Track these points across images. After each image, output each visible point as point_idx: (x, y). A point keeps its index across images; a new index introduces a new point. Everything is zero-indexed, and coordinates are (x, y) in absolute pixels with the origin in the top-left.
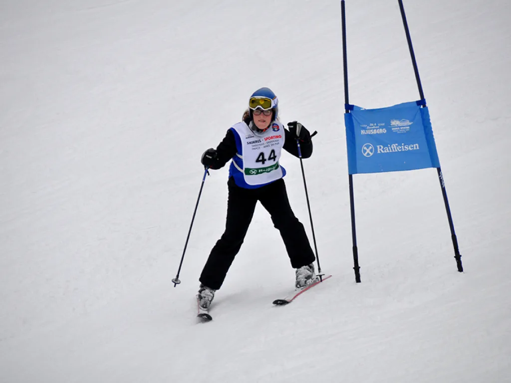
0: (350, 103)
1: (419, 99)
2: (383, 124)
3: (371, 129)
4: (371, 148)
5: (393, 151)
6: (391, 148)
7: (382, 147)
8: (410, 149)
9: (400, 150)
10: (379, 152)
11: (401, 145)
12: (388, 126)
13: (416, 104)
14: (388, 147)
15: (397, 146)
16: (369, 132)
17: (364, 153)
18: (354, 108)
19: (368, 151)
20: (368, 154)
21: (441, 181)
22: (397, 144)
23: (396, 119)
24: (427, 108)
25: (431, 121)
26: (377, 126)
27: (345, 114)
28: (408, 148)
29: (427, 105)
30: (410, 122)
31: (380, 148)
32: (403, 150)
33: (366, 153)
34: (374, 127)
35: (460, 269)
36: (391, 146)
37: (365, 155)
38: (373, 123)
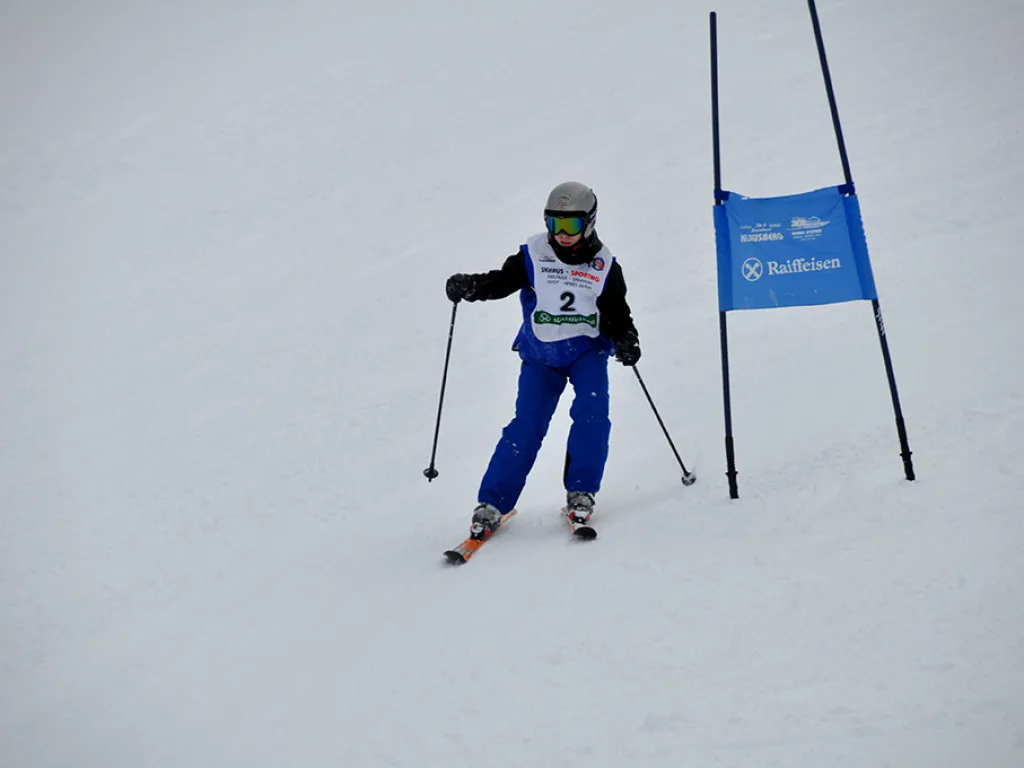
0: (723, 188)
2: (779, 225)
3: (758, 233)
4: (757, 265)
6: (792, 267)
7: (776, 264)
8: (827, 268)
9: (807, 270)
10: (771, 273)
11: (810, 261)
12: (787, 228)
13: (837, 191)
14: (786, 263)
15: (803, 263)
16: (754, 238)
17: (746, 274)
18: (731, 196)
19: (752, 271)
20: (753, 277)
21: (879, 323)
22: (803, 260)
23: (801, 216)
24: (856, 197)
26: (768, 227)
27: (714, 207)
28: (821, 266)
30: (822, 221)
31: (773, 265)
32: (813, 269)
33: (749, 274)
34: (763, 230)
35: (910, 476)
36: (791, 263)
37: (747, 277)
38: (762, 223)
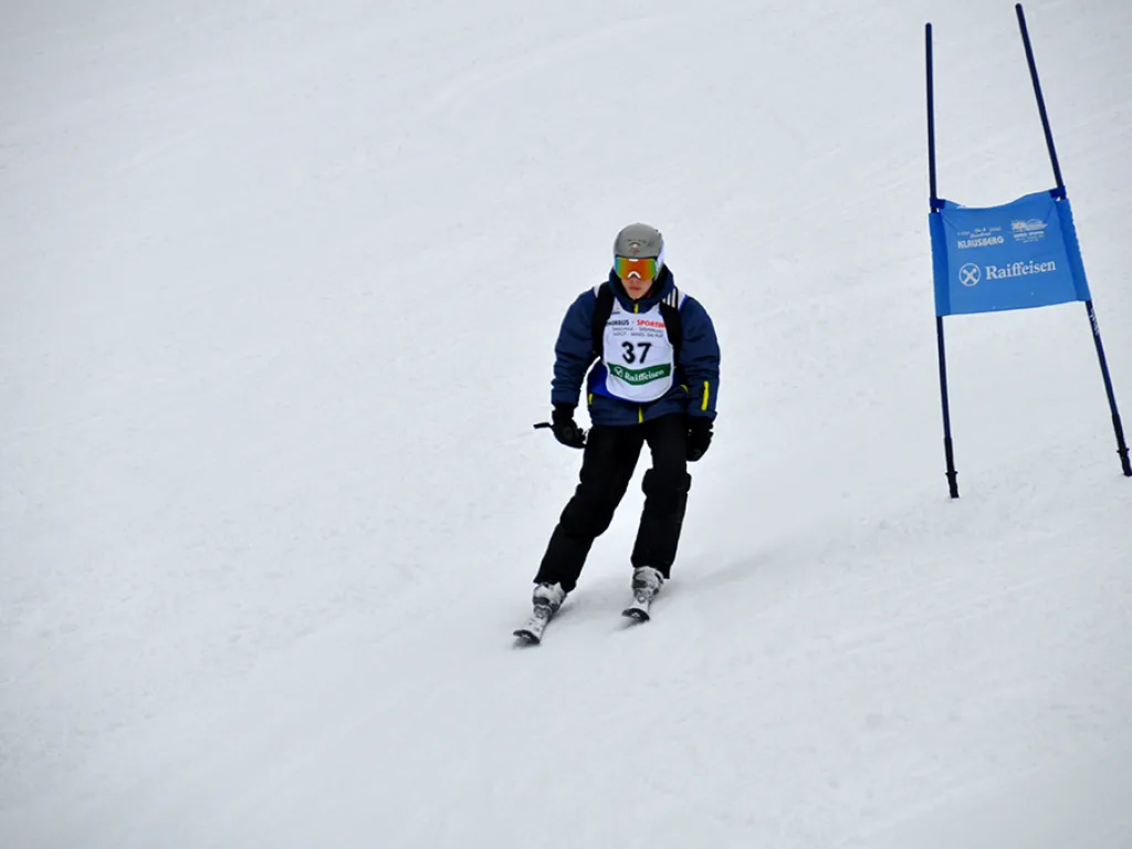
0: (939, 197)
1: (1054, 185)
2: (998, 229)
3: (977, 238)
4: (975, 270)
5: (1014, 274)
6: (1011, 271)
7: (995, 269)
8: (1043, 270)
9: (1025, 273)
10: (989, 278)
11: (1028, 264)
12: (1007, 231)
13: (1049, 195)
14: (1006, 268)
15: (1022, 266)
16: (970, 244)
17: (963, 280)
18: (947, 206)
19: (970, 276)
20: (970, 282)
21: (1093, 323)
22: (1021, 263)
23: (1020, 218)
24: (1067, 201)
25: (1074, 223)
26: (987, 231)
27: (930, 215)
28: (1039, 269)
29: (1068, 196)
30: (1044, 222)
31: (992, 270)
32: (1032, 272)
33: (967, 280)
34: (982, 234)
35: (1127, 471)
36: (1010, 267)
37: (965, 282)
38: (982, 228)
